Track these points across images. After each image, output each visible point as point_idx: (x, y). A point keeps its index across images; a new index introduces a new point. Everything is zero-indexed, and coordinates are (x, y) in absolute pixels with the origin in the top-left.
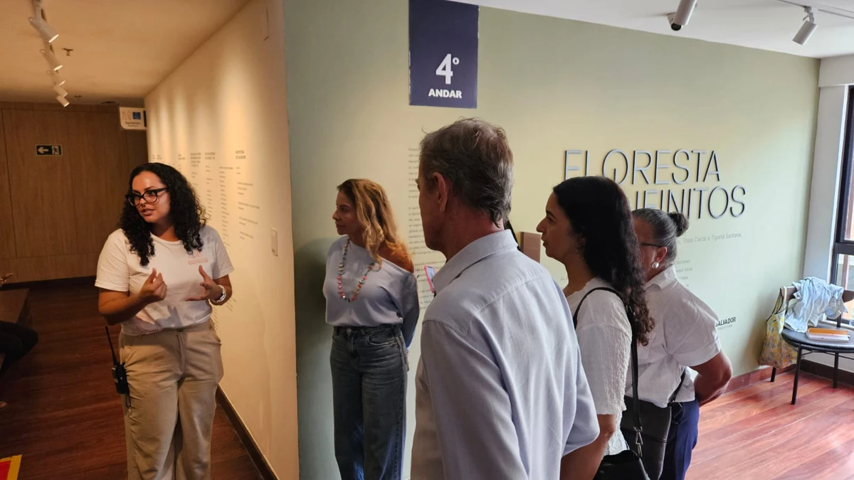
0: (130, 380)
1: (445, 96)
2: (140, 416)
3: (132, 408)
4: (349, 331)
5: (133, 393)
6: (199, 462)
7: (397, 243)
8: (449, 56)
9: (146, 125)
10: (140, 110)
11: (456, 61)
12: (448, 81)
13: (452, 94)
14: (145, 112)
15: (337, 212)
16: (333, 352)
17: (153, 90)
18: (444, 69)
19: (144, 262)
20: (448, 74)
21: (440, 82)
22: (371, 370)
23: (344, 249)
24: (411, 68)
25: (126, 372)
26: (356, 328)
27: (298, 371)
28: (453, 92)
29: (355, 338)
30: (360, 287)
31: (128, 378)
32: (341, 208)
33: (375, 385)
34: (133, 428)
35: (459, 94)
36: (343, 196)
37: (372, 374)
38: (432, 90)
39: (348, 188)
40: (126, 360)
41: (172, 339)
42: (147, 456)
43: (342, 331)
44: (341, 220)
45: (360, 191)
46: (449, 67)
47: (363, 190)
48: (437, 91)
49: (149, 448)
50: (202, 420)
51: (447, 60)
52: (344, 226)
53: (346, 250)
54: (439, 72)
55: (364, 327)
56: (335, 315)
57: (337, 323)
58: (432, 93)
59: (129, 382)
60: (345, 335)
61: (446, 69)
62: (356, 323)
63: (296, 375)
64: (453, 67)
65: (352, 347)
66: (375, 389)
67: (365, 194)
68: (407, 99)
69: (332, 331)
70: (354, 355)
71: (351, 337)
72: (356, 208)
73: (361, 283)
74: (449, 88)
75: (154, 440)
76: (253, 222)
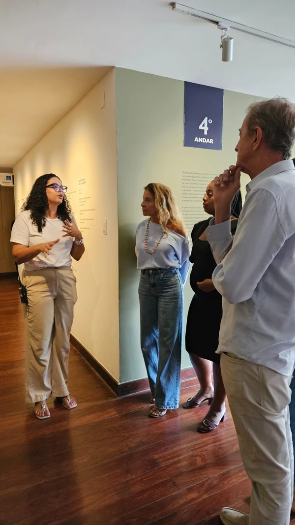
0: (29, 295)
1: (203, 142)
2: (34, 316)
3: (30, 312)
4: (151, 271)
5: (30, 303)
6: (64, 348)
7: (177, 221)
8: (206, 118)
9: (13, 184)
10: (10, 175)
11: (210, 121)
12: (206, 133)
13: (208, 141)
14: (13, 176)
15: (143, 202)
16: (140, 286)
17: (20, 161)
18: (203, 126)
19: (40, 230)
20: (206, 129)
21: (201, 134)
22: (164, 294)
23: (146, 225)
24: (185, 124)
25: (26, 291)
26: (155, 270)
27: (119, 299)
28: (208, 139)
29: (155, 276)
30: (157, 245)
31: (28, 294)
32: (146, 199)
33: (166, 302)
34: (30, 325)
35: (211, 141)
36: (148, 192)
37: (165, 296)
38: (196, 138)
39: (151, 188)
40: (27, 284)
41: (51, 273)
42: (37, 340)
43: (147, 272)
44: (146, 207)
45: (157, 189)
46: (206, 125)
47: (159, 189)
48: (199, 138)
49: (38, 336)
50: (66, 323)
51: (205, 121)
52: (147, 211)
53: (148, 227)
54: (201, 127)
55: (160, 269)
56: (142, 264)
57: (143, 267)
58: (196, 139)
59: (28, 297)
60: (149, 274)
61: (204, 126)
62: (156, 267)
63: (118, 301)
64: (209, 125)
65: (152, 281)
66: (166, 305)
67: (161, 192)
68: (182, 143)
69: (139, 273)
70: (154, 285)
71: (152, 275)
72: (154, 199)
73: (158, 243)
74: (206, 137)
75: (41, 332)
76: (90, 219)
